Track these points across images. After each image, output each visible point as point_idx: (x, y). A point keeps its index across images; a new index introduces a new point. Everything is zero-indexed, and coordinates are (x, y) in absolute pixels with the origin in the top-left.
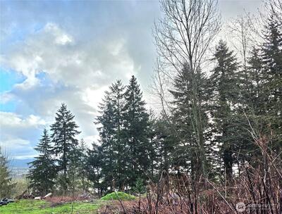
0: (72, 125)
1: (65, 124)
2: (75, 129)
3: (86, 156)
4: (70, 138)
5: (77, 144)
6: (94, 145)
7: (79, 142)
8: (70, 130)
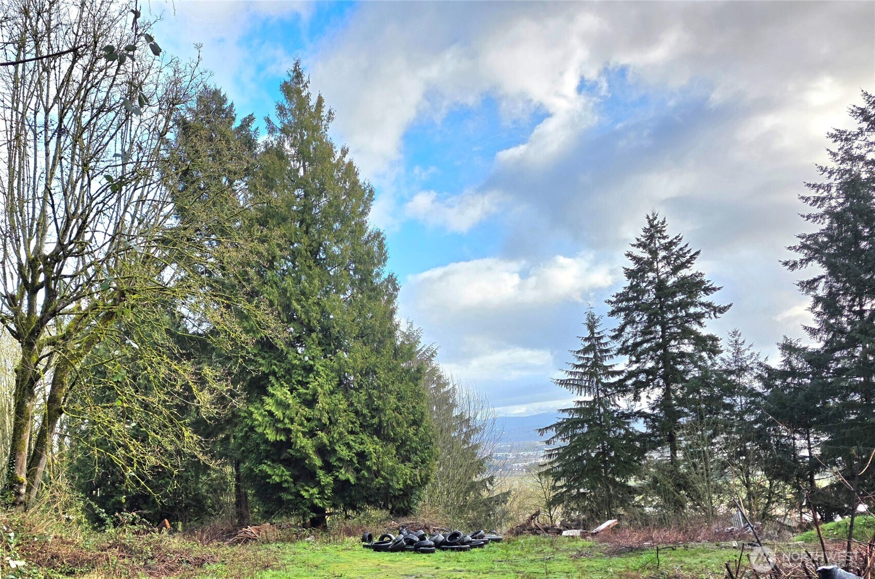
2: (703, 298)
6: (788, 348)
8: (684, 305)
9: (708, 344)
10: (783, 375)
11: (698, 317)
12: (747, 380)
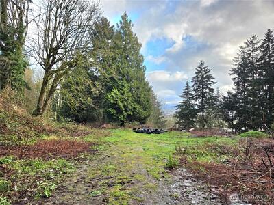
0: (209, 77)
1: (203, 76)
2: (211, 80)
3: (221, 102)
4: (207, 87)
5: (213, 92)
6: (229, 93)
7: (215, 90)
8: (207, 81)
9: (212, 90)
10: (227, 98)
11: (210, 84)
12: (220, 99)
